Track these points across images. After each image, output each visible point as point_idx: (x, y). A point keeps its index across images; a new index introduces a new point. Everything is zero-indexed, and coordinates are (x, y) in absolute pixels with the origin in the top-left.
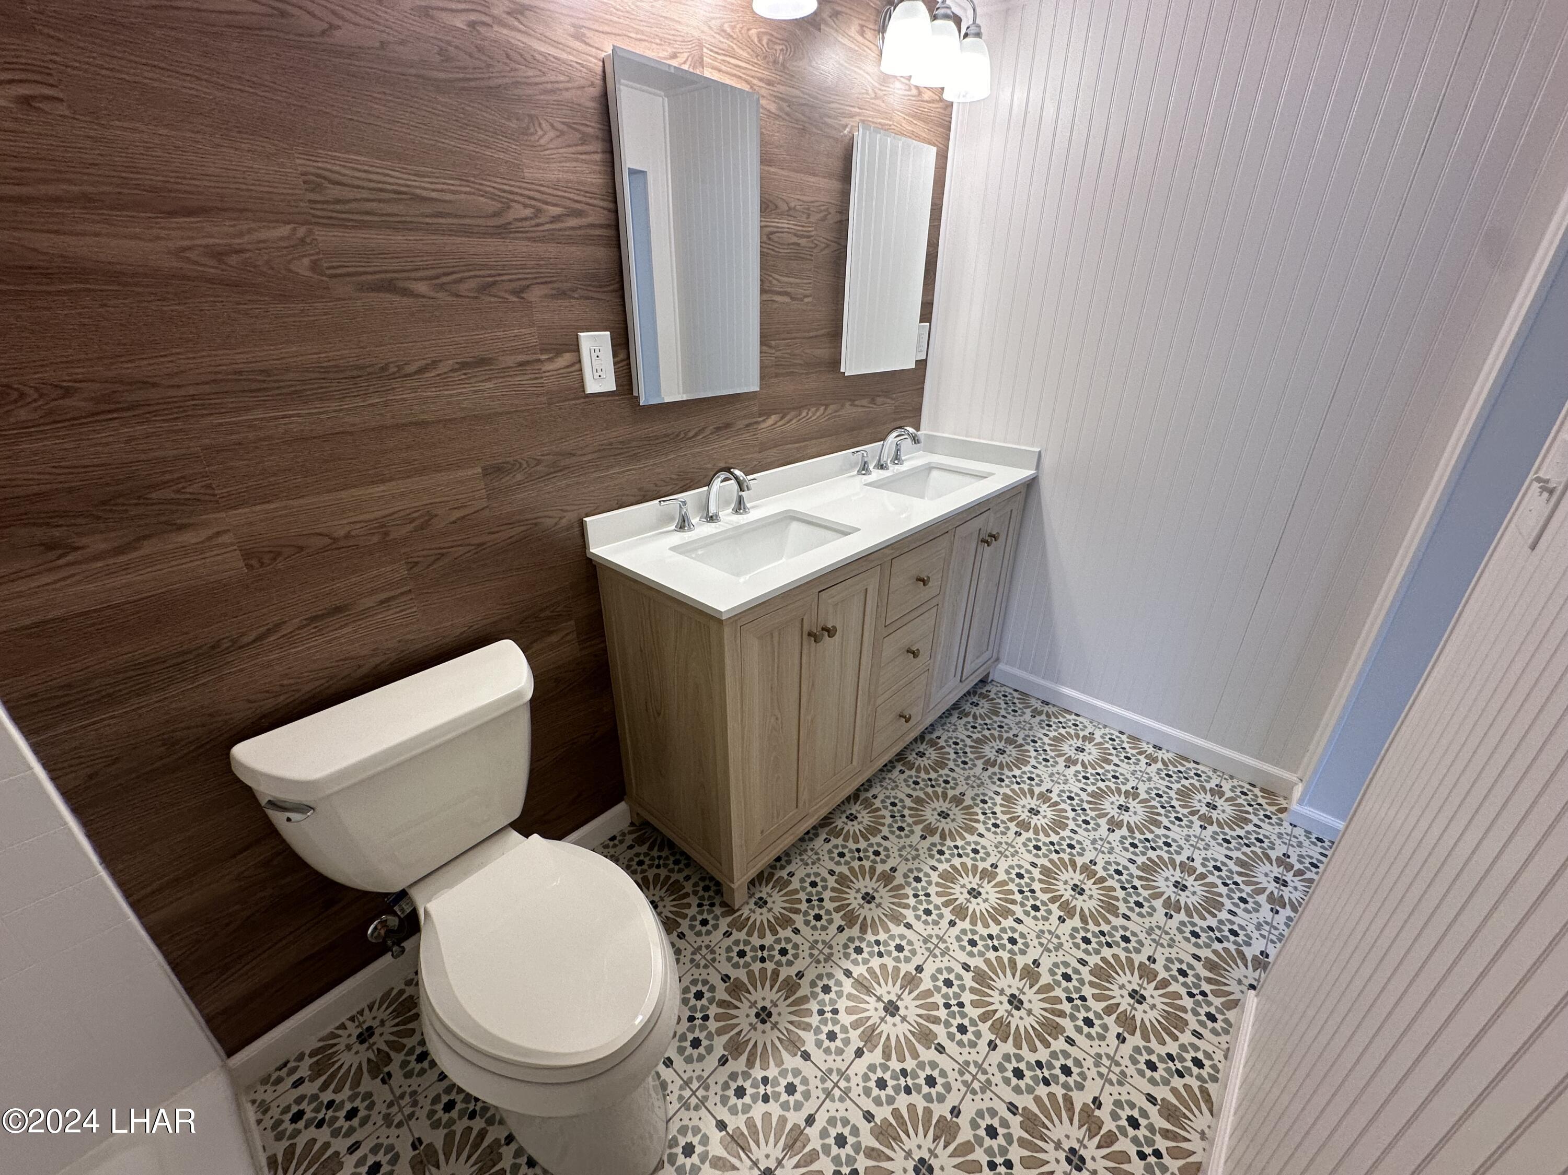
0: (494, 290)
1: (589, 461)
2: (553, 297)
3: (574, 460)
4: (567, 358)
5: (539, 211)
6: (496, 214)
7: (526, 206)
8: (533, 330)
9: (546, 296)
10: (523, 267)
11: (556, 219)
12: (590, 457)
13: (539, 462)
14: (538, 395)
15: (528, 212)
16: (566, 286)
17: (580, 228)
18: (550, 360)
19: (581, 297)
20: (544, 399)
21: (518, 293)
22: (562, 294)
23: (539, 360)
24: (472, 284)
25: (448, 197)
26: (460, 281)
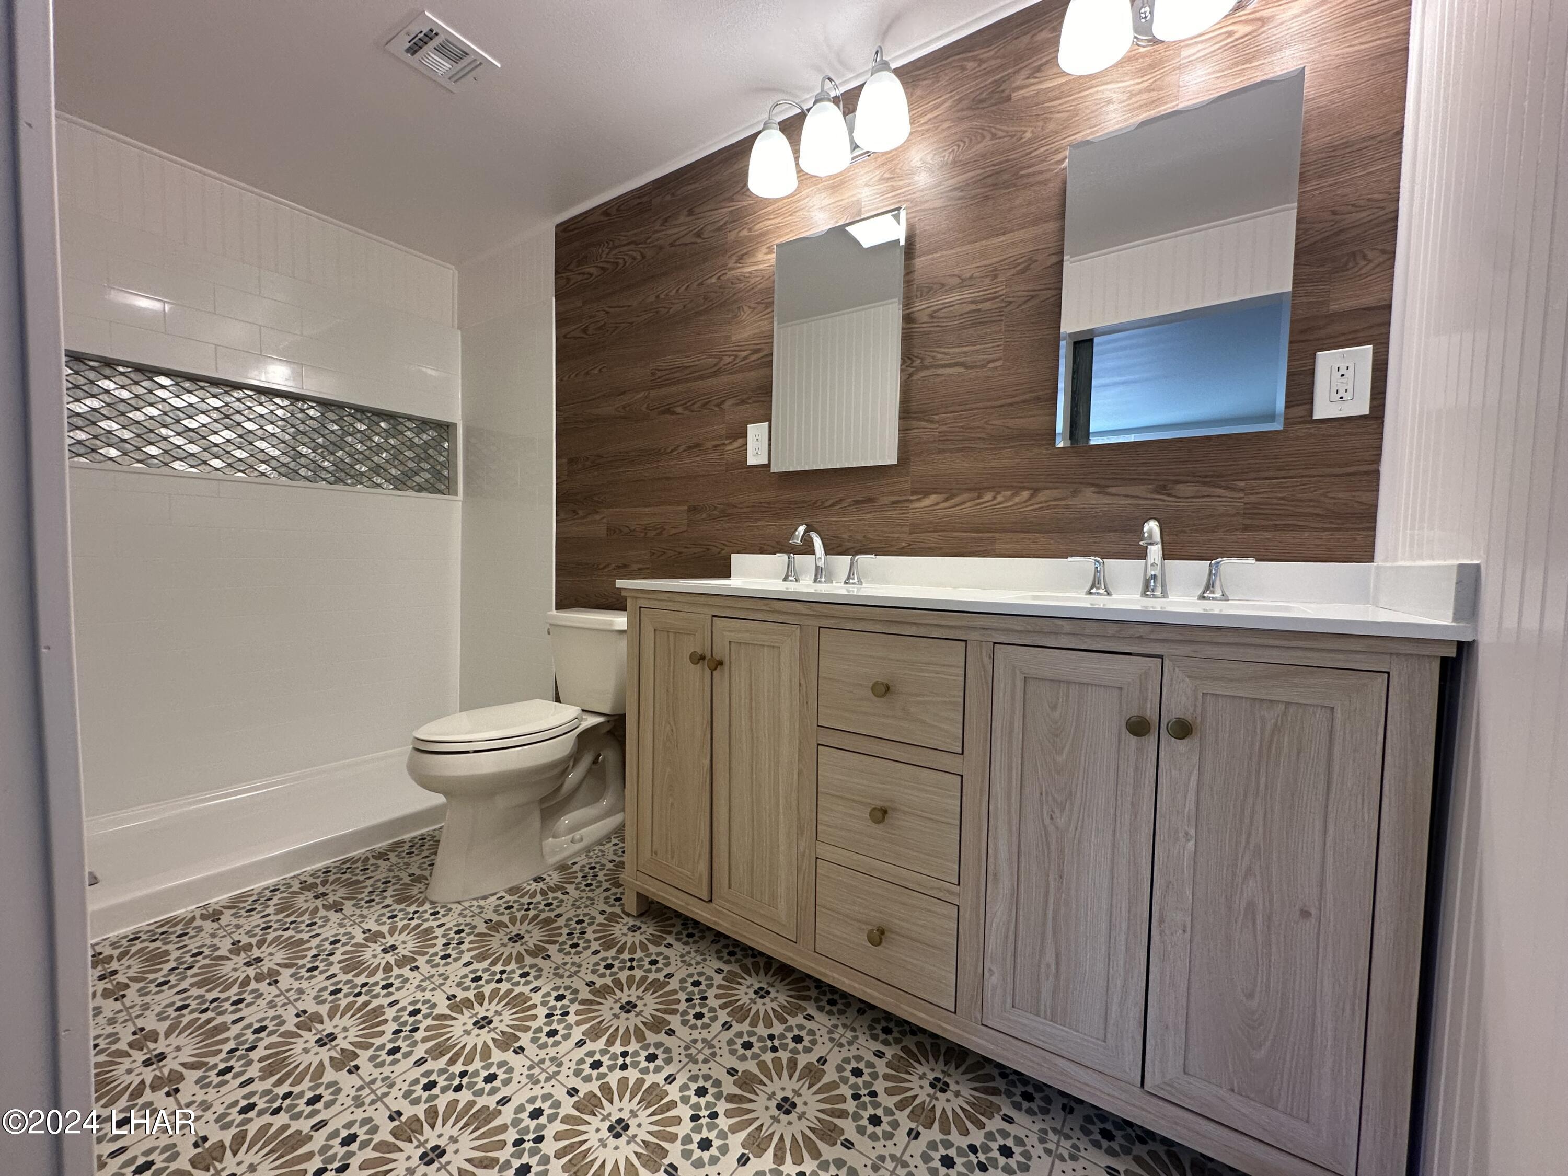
0: (708, 406)
1: (745, 513)
2: (738, 404)
3: (736, 510)
4: (740, 441)
5: (736, 356)
6: (715, 365)
7: (730, 356)
8: (723, 426)
9: (733, 405)
10: (724, 390)
11: (745, 358)
12: (745, 510)
13: (716, 508)
14: (721, 466)
15: (730, 359)
16: (745, 397)
17: (759, 359)
18: (730, 443)
19: (754, 402)
20: (723, 468)
21: (719, 405)
22: (743, 402)
23: (724, 444)
24: (698, 404)
25: (697, 363)
26: (694, 404)
